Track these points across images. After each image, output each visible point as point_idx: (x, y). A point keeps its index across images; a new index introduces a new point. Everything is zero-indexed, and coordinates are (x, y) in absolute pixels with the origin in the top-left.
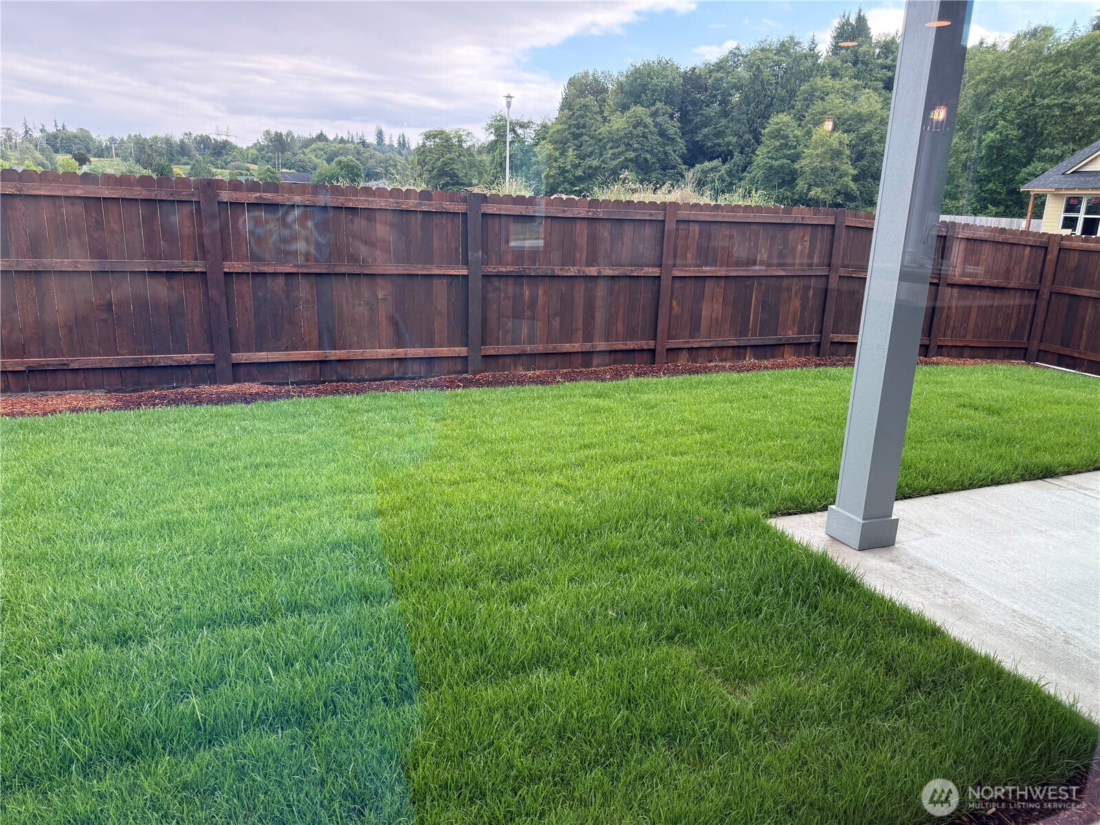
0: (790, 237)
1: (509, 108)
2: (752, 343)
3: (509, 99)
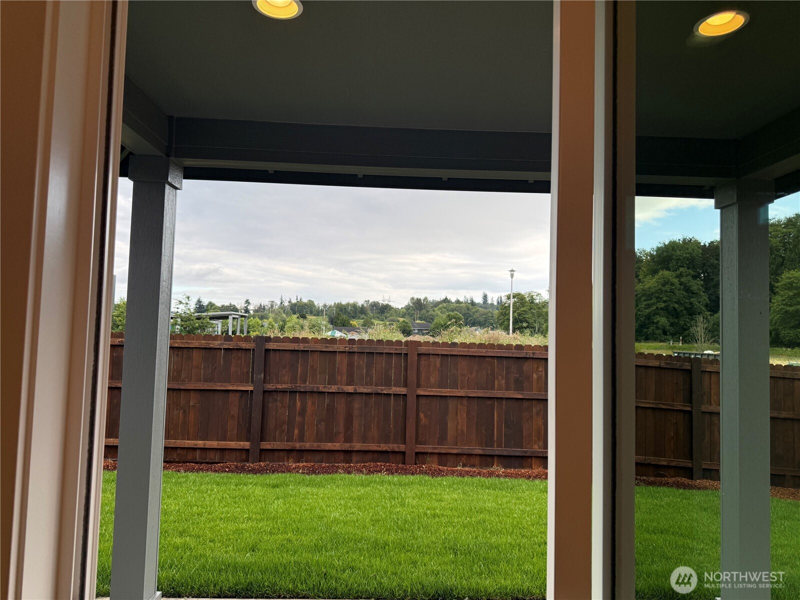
0: (525, 368)
1: (512, 278)
2: (497, 453)
3: (512, 273)
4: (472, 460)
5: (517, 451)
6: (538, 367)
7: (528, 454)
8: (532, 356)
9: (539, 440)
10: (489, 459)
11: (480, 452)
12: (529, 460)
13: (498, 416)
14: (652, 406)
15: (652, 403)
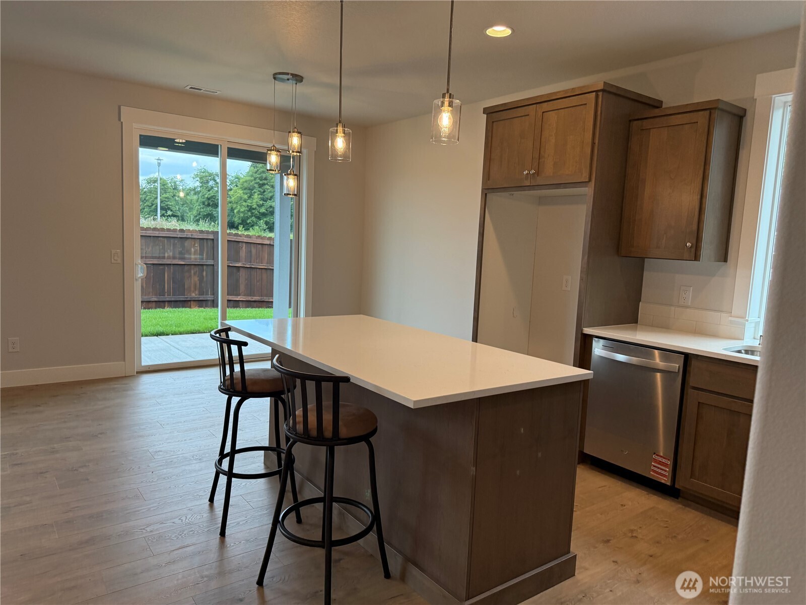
0: (186, 244)
1: (159, 167)
2: (168, 299)
3: (159, 161)
4: (150, 305)
5: (182, 298)
6: (195, 244)
7: (188, 299)
8: (190, 237)
9: (196, 290)
10: (162, 304)
11: (156, 299)
12: (189, 303)
13: (168, 276)
14: (265, 267)
15: (265, 266)
